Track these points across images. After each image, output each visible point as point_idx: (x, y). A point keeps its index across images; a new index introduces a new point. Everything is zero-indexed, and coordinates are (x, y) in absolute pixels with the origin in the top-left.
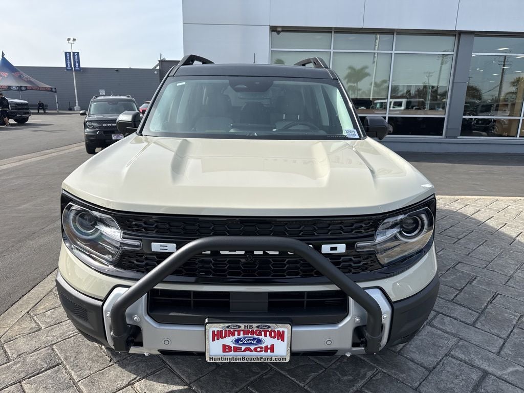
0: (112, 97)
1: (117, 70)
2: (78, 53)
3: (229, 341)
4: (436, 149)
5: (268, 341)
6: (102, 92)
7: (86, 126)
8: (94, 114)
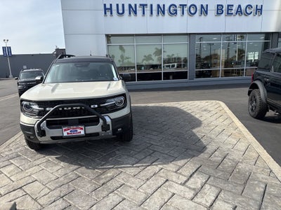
0: (31, 70)
1: (33, 55)
2: (10, 48)
3: (69, 131)
4: (186, 85)
5: (79, 131)
6: (25, 67)
7: (18, 85)
8: (22, 79)
